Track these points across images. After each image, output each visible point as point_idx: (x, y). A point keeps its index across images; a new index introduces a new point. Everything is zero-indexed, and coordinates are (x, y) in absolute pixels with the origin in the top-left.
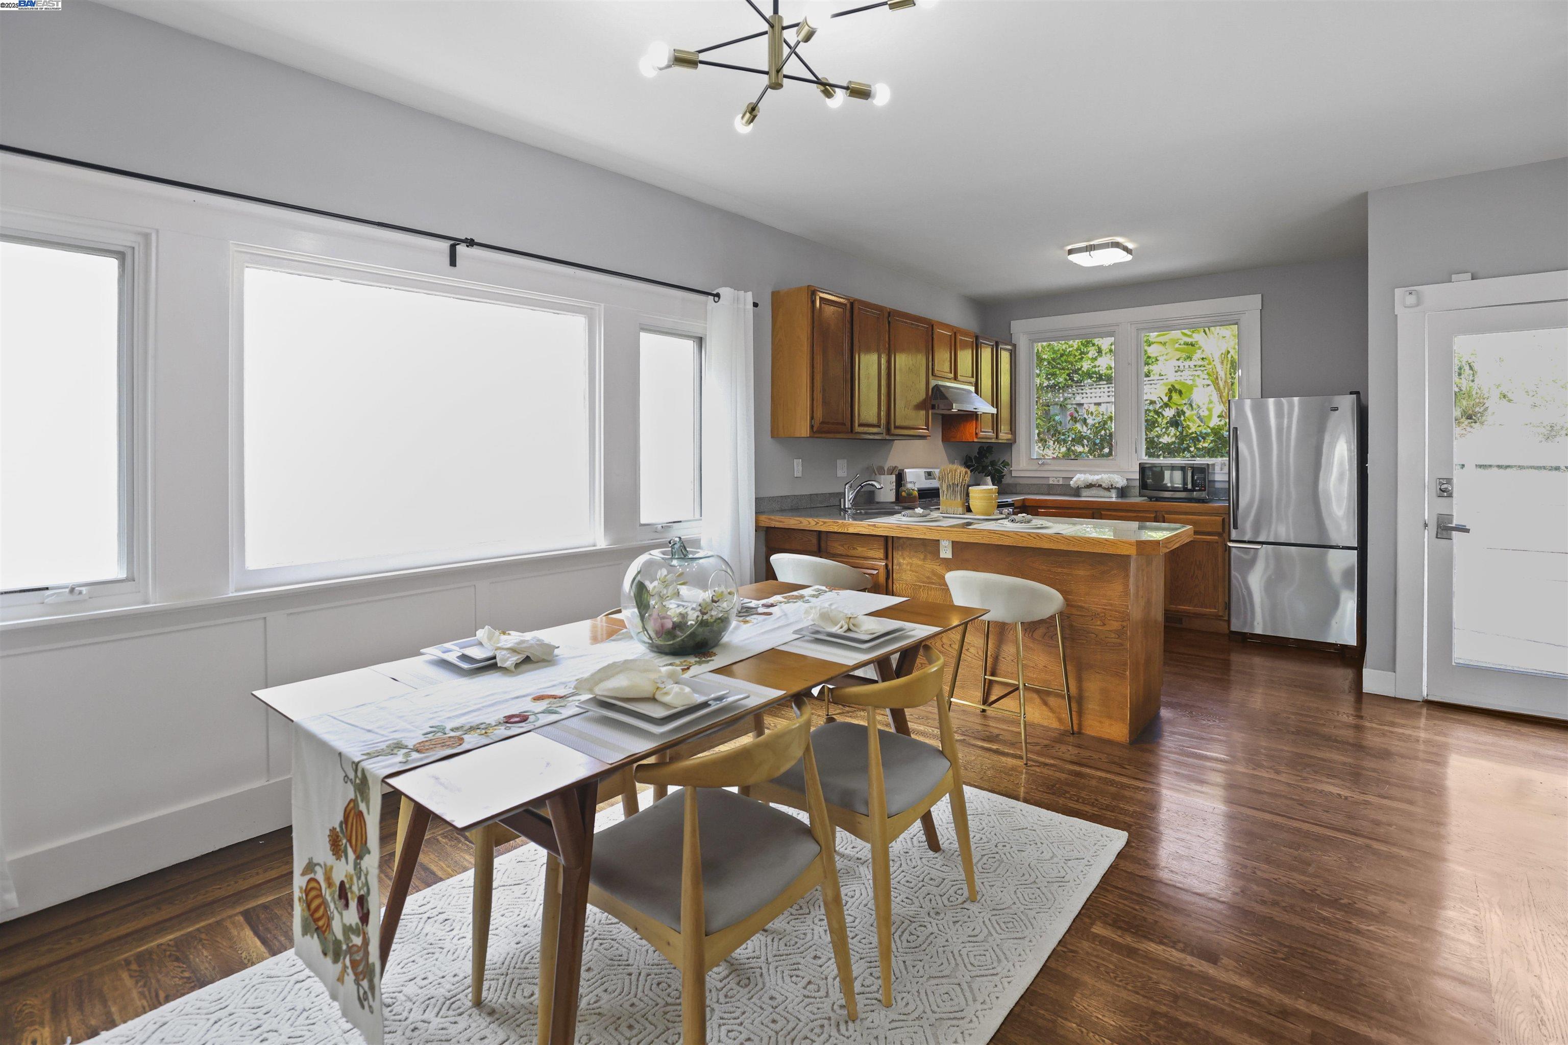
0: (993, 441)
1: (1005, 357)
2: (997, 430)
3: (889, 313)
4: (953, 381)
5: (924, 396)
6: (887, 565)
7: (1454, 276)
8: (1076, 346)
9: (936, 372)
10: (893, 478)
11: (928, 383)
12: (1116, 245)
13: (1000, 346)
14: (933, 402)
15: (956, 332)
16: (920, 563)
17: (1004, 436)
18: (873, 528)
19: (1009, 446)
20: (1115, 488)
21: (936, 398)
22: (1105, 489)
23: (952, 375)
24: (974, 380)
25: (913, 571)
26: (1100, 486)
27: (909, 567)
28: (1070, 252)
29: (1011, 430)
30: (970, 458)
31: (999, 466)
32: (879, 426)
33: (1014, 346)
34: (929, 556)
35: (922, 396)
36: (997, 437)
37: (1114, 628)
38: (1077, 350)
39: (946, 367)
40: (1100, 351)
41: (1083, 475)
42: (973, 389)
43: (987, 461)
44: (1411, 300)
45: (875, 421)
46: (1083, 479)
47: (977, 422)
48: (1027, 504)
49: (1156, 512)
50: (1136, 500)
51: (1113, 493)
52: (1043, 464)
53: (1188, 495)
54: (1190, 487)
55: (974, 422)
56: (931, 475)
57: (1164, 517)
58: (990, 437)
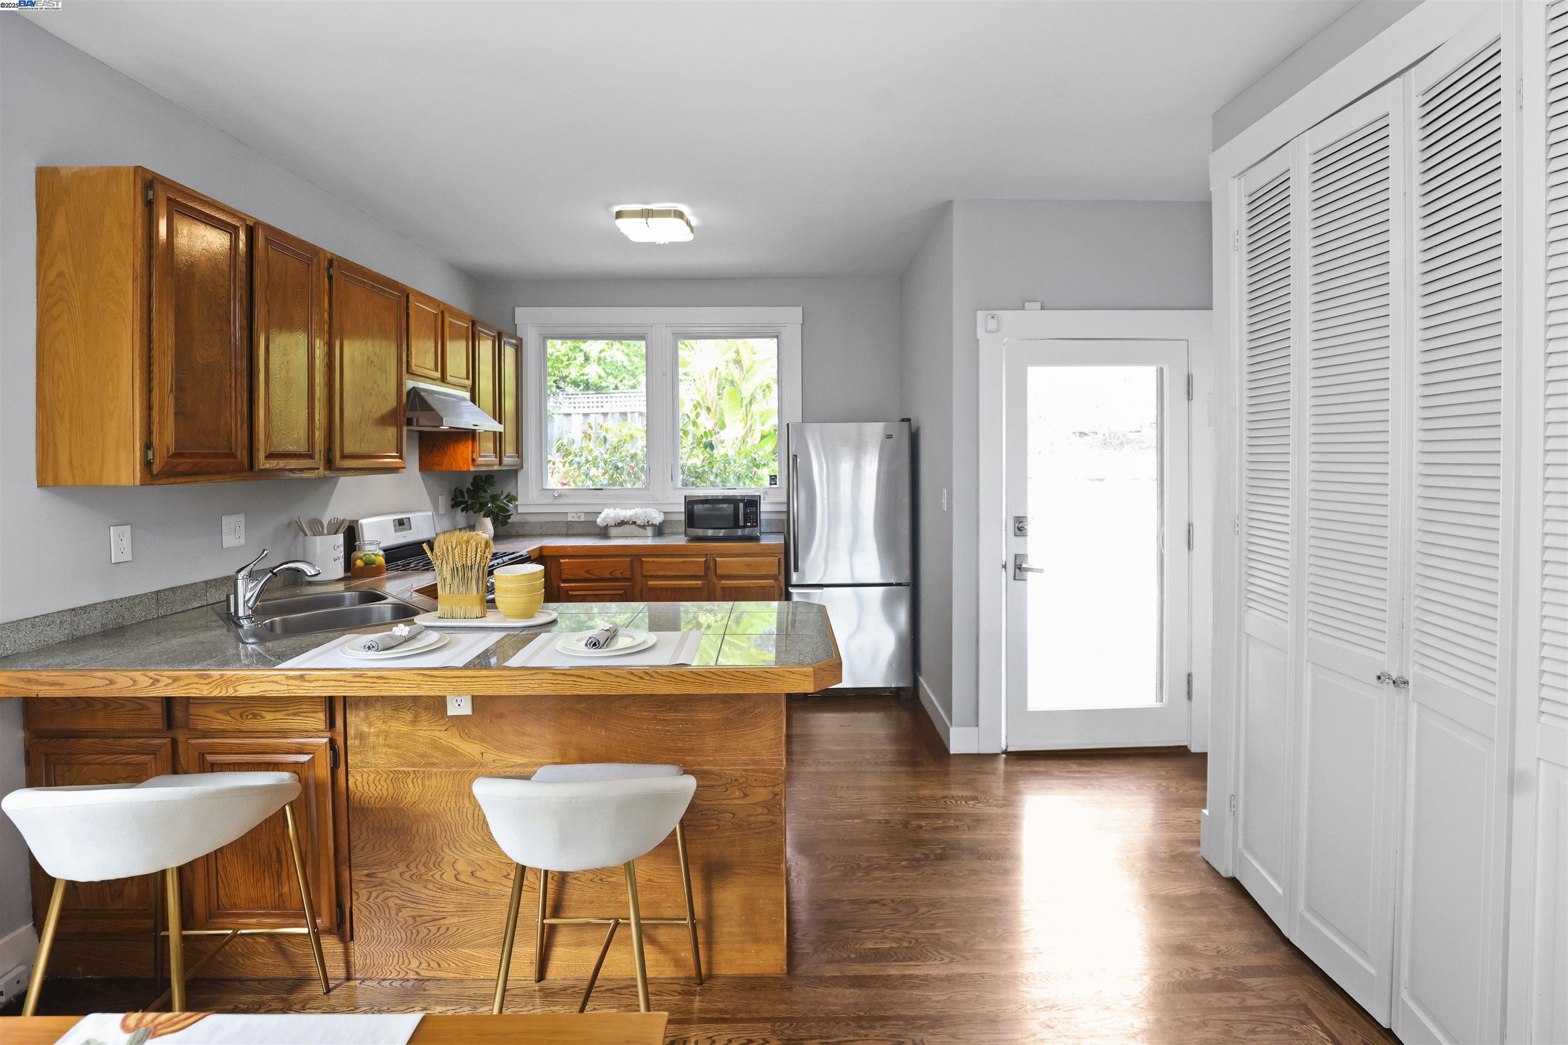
0: (496, 468)
1: (509, 353)
2: (499, 452)
3: (331, 262)
4: (438, 382)
5: (395, 404)
6: (332, 742)
7: (1027, 305)
8: (563, 352)
9: (414, 368)
10: (340, 539)
11: (400, 384)
12: (679, 215)
13: (504, 339)
14: (409, 414)
15: (443, 311)
16: (405, 729)
17: (509, 460)
18: (298, 683)
19: (513, 473)
20: (652, 525)
21: (413, 408)
22: (640, 526)
23: (438, 375)
24: (469, 383)
25: (389, 746)
26: (634, 523)
27: (381, 741)
28: (619, 215)
29: (517, 452)
30: (461, 492)
31: (503, 501)
32: (310, 456)
33: (521, 340)
34: (424, 716)
35: (391, 403)
36: (500, 463)
37: (761, 799)
38: (564, 355)
39: (429, 361)
40: (587, 359)
41: (611, 509)
42: (467, 395)
43: (486, 496)
44: (992, 324)
45: (303, 449)
46: (612, 515)
47: (473, 442)
48: (545, 554)
49: (706, 555)
50: (680, 540)
51: (649, 531)
52: (560, 496)
53: (739, 532)
54: (742, 524)
55: (470, 442)
56: (403, 524)
57: (715, 561)
58: (491, 463)
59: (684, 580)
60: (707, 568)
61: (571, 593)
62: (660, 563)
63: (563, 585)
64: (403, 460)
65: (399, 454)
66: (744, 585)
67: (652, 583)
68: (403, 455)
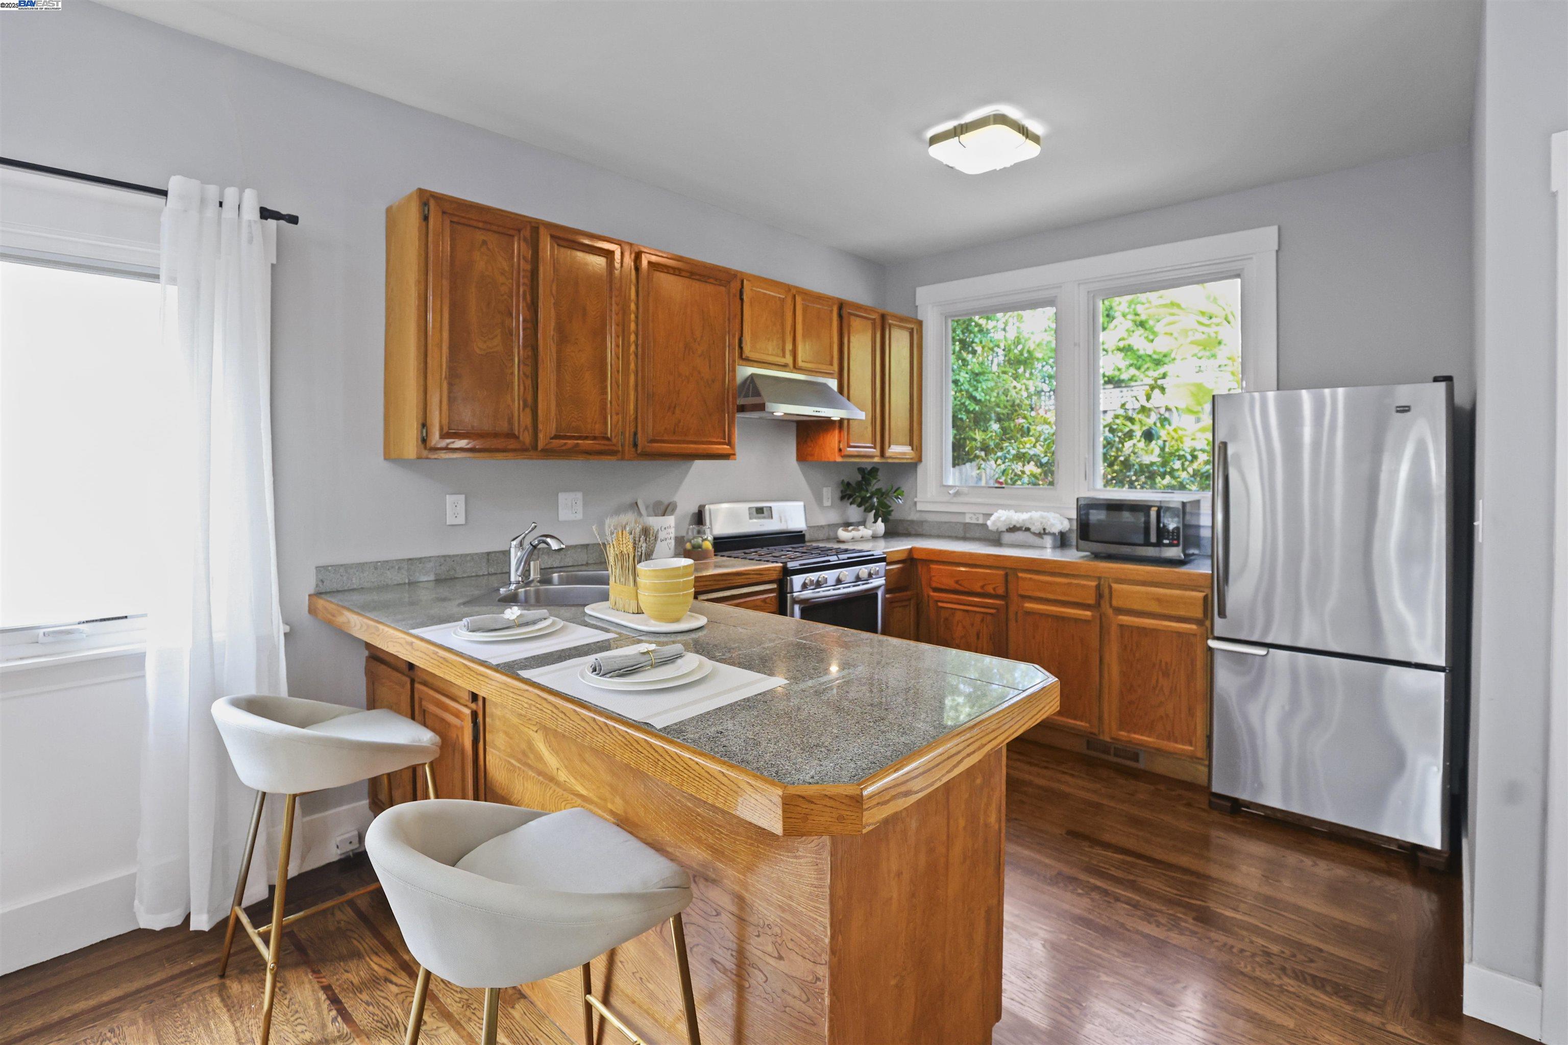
0: (876, 460)
1: (901, 338)
2: (882, 443)
4: (790, 369)
6: (474, 714)
9: (749, 353)
10: (670, 520)
12: (1001, 119)
15: (796, 295)
17: (899, 452)
19: (910, 467)
20: (1049, 534)
21: (746, 395)
22: (1034, 534)
23: (789, 361)
24: (834, 369)
26: (1028, 529)
28: (934, 140)
29: (912, 442)
30: (848, 484)
31: (889, 495)
33: (920, 323)
36: (882, 454)
39: (774, 347)
41: (1004, 512)
42: (832, 381)
46: (1003, 519)
47: (840, 432)
48: (915, 556)
49: (1099, 578)
50: (1072, 556)
51: (1048, 541)
52: (957, 494)
53: (1151, 552)
54: (1153, 539)
55: (837, 432)
56: (763, 513)
57: (1110, 588)
58: (867, 454)
59: (1073, 608)
60: (1100, 596)
61: (940, 604)
62: (1039, 581)
63: (932, 594)
64: (732, 447)
65: (727, 441)
66: (1151, 627)
67: (1029, 605)
68: (732, 442)
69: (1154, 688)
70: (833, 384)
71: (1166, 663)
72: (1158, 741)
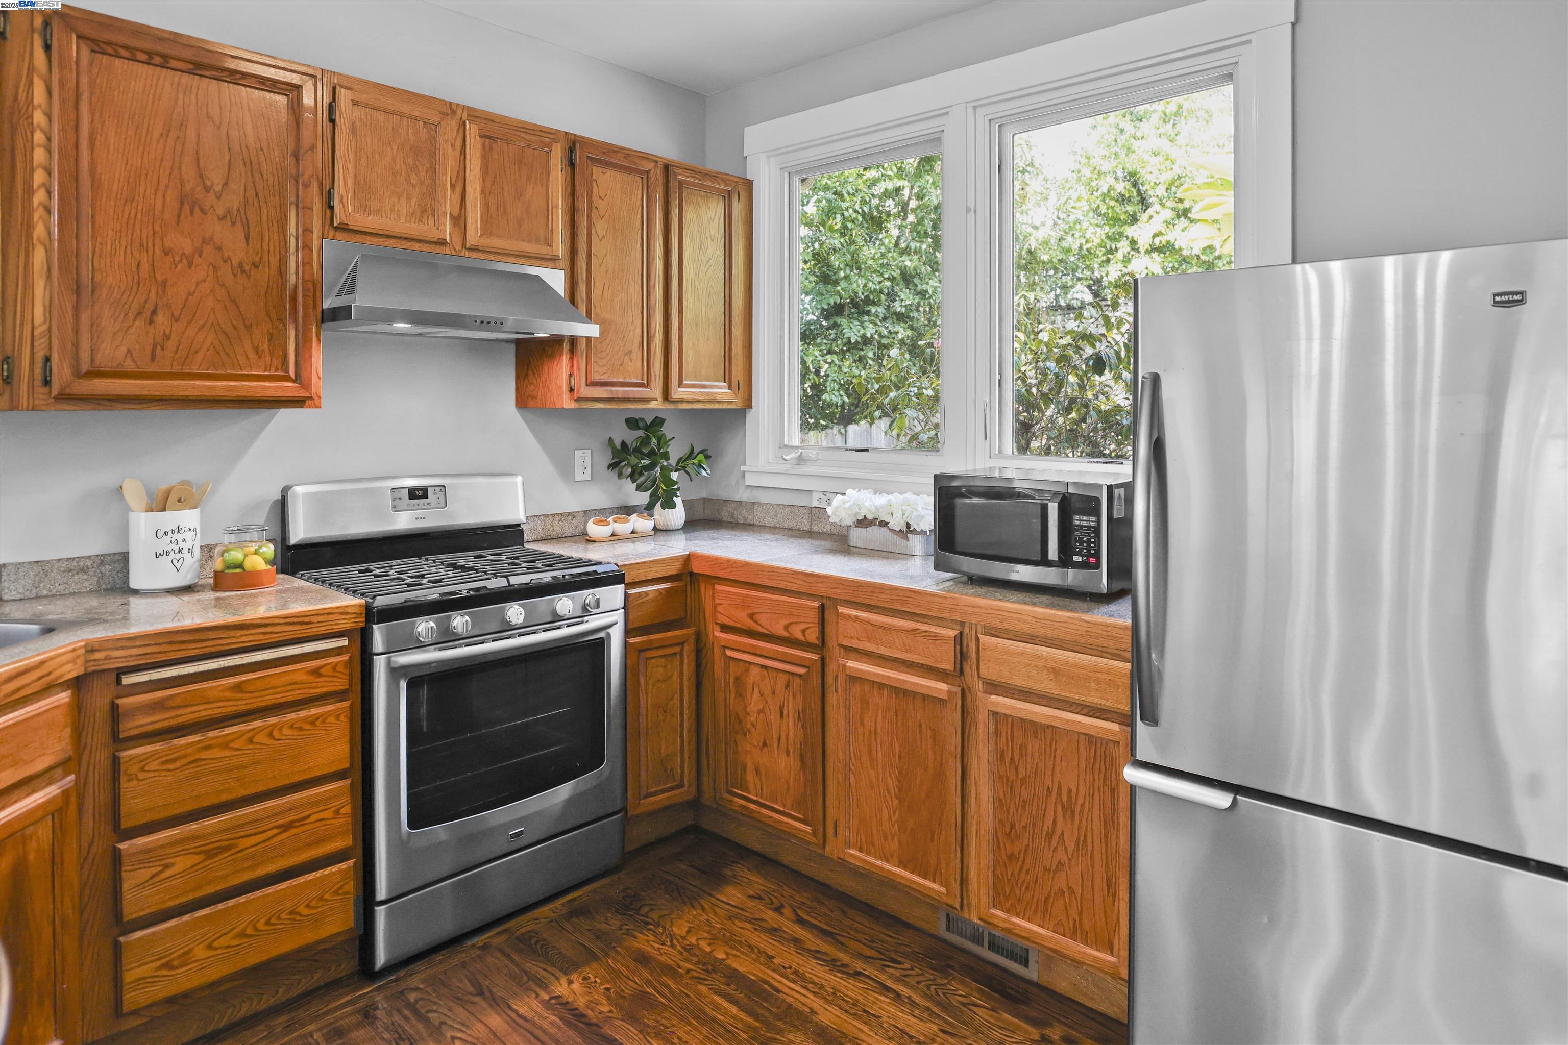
0: (657, 405)
2: (664, 378)
13: (680, 178)
17: (692, 391)
19: (729, 416)
20: (915, 532)
22: (891, 532)
26: (884, 524)
36: (666, 397)
41: (856, 493)
46: (855, 503)
49: (962, 624)
53: (1046, 575)
54: (1054, 554)
55: (565, 358)
56: (425, 496)
57: (978, 639)
58: (631, 396)
59: (920, 675)
60: (962, 656)
61: (729, 653)
62: (869, 623)
63: (717, 634)
64: (306, 386)
65: (292, 374)
66: (1043, 721)
67: (854, 665)
68: (304, 375)
69: (1050, 836)
70: (556, 279)
71: (1070, 791)
72: (1056, 936)
